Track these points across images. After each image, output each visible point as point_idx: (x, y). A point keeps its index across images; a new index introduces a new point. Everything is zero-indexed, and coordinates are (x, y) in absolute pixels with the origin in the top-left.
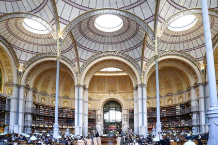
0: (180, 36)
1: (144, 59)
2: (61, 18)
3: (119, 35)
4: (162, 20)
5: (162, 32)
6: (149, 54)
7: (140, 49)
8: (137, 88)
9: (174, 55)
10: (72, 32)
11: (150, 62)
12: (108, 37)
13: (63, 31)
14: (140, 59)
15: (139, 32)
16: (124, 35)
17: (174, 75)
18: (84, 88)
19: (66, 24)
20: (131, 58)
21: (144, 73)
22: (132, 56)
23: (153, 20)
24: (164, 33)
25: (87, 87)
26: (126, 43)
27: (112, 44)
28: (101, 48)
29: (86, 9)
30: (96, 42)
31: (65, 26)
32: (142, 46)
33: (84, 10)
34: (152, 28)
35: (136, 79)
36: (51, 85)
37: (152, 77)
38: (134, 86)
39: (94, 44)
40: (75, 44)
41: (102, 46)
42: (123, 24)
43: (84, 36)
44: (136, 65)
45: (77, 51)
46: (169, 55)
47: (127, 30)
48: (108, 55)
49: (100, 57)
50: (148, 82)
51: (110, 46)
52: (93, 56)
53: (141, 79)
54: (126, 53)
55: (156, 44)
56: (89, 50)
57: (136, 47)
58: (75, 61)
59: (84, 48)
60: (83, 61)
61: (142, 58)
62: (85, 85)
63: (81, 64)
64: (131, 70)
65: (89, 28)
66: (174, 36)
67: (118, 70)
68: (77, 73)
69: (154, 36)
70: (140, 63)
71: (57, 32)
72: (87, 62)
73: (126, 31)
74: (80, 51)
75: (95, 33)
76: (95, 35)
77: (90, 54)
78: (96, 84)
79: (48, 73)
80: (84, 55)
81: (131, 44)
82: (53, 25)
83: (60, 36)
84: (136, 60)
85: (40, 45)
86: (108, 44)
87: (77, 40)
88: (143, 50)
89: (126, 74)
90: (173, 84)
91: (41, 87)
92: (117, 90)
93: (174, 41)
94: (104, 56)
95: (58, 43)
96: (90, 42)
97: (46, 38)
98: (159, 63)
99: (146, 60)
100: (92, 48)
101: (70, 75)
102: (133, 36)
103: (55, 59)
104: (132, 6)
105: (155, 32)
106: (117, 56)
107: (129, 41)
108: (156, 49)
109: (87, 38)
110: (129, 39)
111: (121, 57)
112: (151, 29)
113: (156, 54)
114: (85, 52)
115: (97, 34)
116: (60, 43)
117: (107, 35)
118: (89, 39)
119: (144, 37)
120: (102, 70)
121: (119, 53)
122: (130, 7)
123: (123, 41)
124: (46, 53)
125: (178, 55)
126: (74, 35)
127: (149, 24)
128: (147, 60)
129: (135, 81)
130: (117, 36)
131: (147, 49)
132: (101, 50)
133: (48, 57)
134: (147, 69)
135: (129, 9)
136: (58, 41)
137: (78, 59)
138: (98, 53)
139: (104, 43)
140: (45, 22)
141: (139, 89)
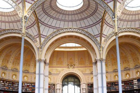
0: (135, 15)
1: (103, 35)
3: (79, 13)
4: (120, 1)
5: (121, 11)
6: (107, 31)
7: (98, 26)
8: (96, 63)
9: (130, 31)
10: (36, 10)
11: (108, 38)
12: (69, 15)
13: (29, 9)
14: (98, 36)
15: (97, 11)
16: (84, 13)
17: (130, 50)
18: (45, 63)
19: (31, 3)
20: (90, 34)
21: (103, 48)
22: (91, 33)
23: (113, 0)
25: (48, 61)
26: (85, 21)
27: (72, 21)
28: (62, 25)
30: (58, 19)
31: (31, 5)
32: (100, 24)
34: (112, 8)
35: (96, 54)
38: (93, 61)
39: (55, 21)
40: (38, 21)
41: (62, 23)
43: (47, 14)
44: (95, 41)
45: (39, 28)
46: (126, 32)
47: (87, 9)
48: (68, 32)
49: (60, 33)
51: (70, 23)
52: (54, 33)
53: (100, 54)
54: (86, 30)
55: (116, 22)
56: (50, 27)
57: (94, 24)
58: (36, 37)
59: (46, 25)
60: (44, 37)
61: (101, 35)
62: (46, 60)
63: (42, 40)
64: (90, 45)
65: (51, 6)
66: (130, 15)
67: (77, 45)
68: (38, 49)
69: (114, 14)
70: (98, 39)
71: (23, 11)
72: (48, 38)
73: (86, 10)
74: (42, 27)
75: (56, 11)
76: (56, 13)
77: (51, 31)
78: (55, 59)
79: (10, 48)
80: (46, 31)
81: (90, 21)
82: (19, 4)
83: (26, 14)
84: (95, 37)
85: (3, 22)
86: (68, 21)
87: (40, 18)
88: (102, 27)
89: (84, 49)
90: (130, 58)
91: (2, 61)
92: (76, 64)
93: (130, 19)
94: (64, 32)
95: (23, 20)
96: (52, 19)
97: (10, 16)
99: (104, 36)
100: (53, 25)
102: (92, 15)
106: (77, 32)
107: (89, 19)
108: (116, 26)
109: (49, 15)
110: (89, 17)
111: (81, 33)
112: (110, 9)
113: (117, 31)
114: (47, 28)
115: (58, 12)
116: (25, 20)
117: (68, 13)
118: (51, 17)
119: (102, 16)
120: (62, 46)
121: (79, 29)
123: (83, 19)
125: (134, 32)
126: (37, 13)
127: (109, 4)
128: (106, 37)
129: (94, 56)
130: (77, 14)
131: (105, 26)
132: (62, 26)
134: (106, 45)
136: (23, 18)
137: (40, 35)
138: (59, 29)
139: (65, 21)
141: (99, 64)
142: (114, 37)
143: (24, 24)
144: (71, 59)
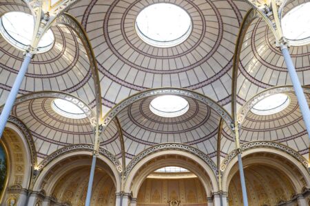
0: (269, 121)
1: (221, 154)
2: (105, 100)
3: (184, 121)
4: (241, 102)
5: (244, 117)
6: (227, 147)
7: (214, 140)
8: (212, 198)
9: (264, 147)
10: (118, 117)
11: (229, 158)
12: (168, 123)
13: (107, 115)
14: (214, 154)
15: (211, 117)
16: (190, 121)
17: (268, 176)
18: (130, 198)
19: (110, 107)
20: (202, 153)
21: (222, 174)
22: (203, 150)
23: (230, 101)
24: (246, 118)
25: (135, 196)
26: (193, 132)
27: (173, 133)
28: (157, 138)
29: (138, 88)
30: (151, 130)
31: (110, 109)
32: (216, 136)
33: (136, 90)
34: (230, 112)
35: (211, 183)
36: (79, 192)
37: (235, 180)
38: (208, 195)
39: (147, 133)
40: (121, 133)
41: (159, 136)
42: (188, 107)
43: (135, 122)
44: (210, 163)
45: (122, 143)
46: (257, 147)
47: (195, 114)
48: (168, 149)
49: (156, 152)
50: (230, 188)
51: (171, 137)
52: (146, 150)
53: (218, 183)
54: (194, 146)
55: (237, 133)
56: (140, 141)
57: (207, 137)
58: (119, 156)
59: (134, 139)
60: (131, 157)
61: (218, 153)
62: (132, 193)
63: (128, 161)
64: (203, 169)
65: (142, 112)
66: (261, 121)
67: (183, 170)
68: (121, 175)
69: (233, 122)
70: (215, 159)
71: (98, 117)
72: (136, 159)
73: (193, 116)
74: (127, 143)
75: (149, 119)
76: (149, 122)
77: (142, 147)
78: (148, 192)
79: (78, 173)
80: (133, 148)
81: (200, 133)
82: (92, 108)
83: (101, 122)
84: (209, 156)
85: (71, 133)
86: (168, 133)
87: (124, 128)
88: (219, 141)
89: (194, 176)
90: (269, 190)
91: (64, 194)
92: (182, 200)
93: (262, 127)
94: (162, 150)
95: (97, 131)
96: (143, 131)
97: (81, 125)
98: (243, 159)
99: (224, 155)
100: (145, 138)
101: (110, 177)
102: (204, 122)
103: (90, 153)
104: (200, 85)
105: (234, 116)
106: (181, 150)
107: (198, 129)
108: (238, 140)
109: (138, 125)
110: (198, 126)
111: (187, 151)
112: (228, 114)
113: (238, 147)
114: (135, 144)
115: (153, 120)
116: (100, 131)
117: (166, 121)
118: (142, 127)
119: (218, 123)
120: (159, 171)
121: (184, 145)
122: (197, 86)
123: (189, 130)
124: (77, 145)
125: (270, 147)
126: (120, 121)
127: (224, 107)
128: (226, 156)
129: (208, 186)
130: (180, 122)
131: (223, 140)
132: (158, 141)
133: (81, 150)
134: (226, 169)
135: (196, 89)
136: (97, 129)
137: (123, 154)
138: (153, 146)
139: (162, 132)
140: (82, 104)
141: (217, 200)
142: (236, 159)
143: (97, 137)
144: (174, 192)
